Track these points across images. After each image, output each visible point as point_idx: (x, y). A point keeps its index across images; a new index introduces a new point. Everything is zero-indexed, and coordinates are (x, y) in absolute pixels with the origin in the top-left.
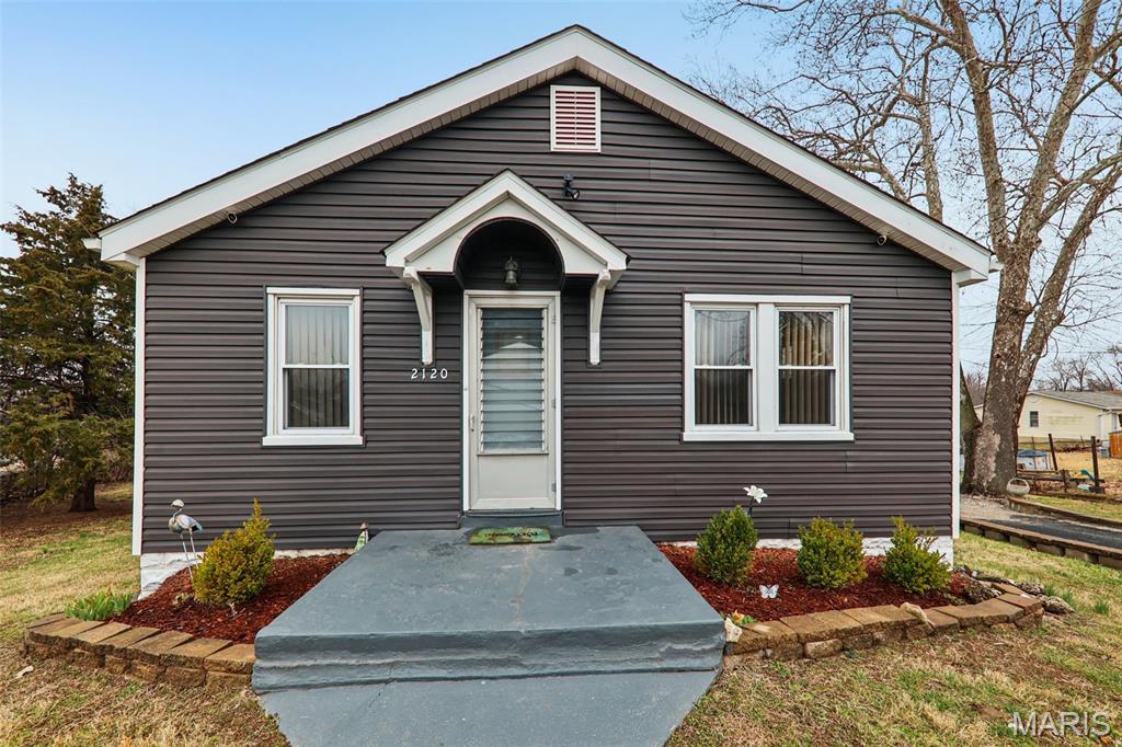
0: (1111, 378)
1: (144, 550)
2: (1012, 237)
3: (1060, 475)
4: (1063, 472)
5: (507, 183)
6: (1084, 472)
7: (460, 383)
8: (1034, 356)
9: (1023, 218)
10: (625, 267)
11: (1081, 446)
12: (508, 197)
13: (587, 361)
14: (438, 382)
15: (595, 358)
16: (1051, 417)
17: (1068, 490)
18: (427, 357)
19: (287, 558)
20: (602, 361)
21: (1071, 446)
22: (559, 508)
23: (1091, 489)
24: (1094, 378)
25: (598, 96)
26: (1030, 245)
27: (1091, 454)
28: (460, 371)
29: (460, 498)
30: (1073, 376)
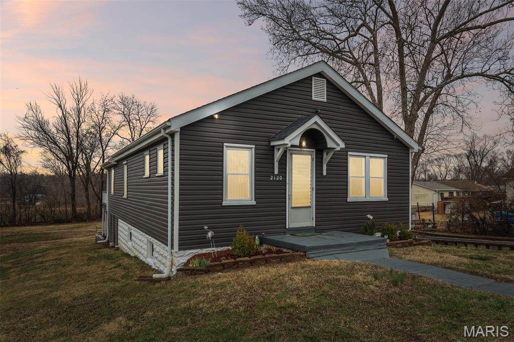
0: (437, 174)
1: (180, 249)
2: (409, 114)
3: (421, 221)
4: (423, 220)
5: (316, 119)
6: (430, 220)
7: (286, 181)
8: (415, 166)
9: (412, 106)
10: (344, 147)
11: (427, 209)
12: (316, 123)
13: (322, 174)
14: (279, 181)
15: (325, 173)
16: (416, 195)
17: (425, 229)
18: (276, 172)
19: (228, 249)
20: (327, 174)
21: (424, 209)
22: (314, 226)
23: (432, 227)
24: (430, 173)
25: (325, 82)
26: (416, 117)
27: (432, 212)
28: (286, 177)
29: (285, 224)
30: (422, 172)
